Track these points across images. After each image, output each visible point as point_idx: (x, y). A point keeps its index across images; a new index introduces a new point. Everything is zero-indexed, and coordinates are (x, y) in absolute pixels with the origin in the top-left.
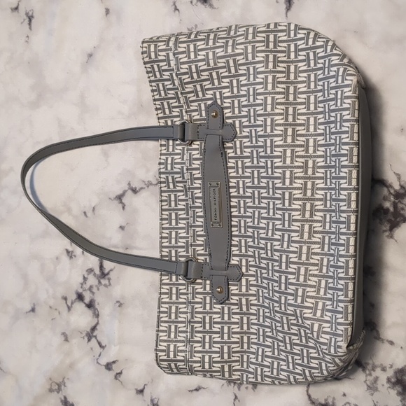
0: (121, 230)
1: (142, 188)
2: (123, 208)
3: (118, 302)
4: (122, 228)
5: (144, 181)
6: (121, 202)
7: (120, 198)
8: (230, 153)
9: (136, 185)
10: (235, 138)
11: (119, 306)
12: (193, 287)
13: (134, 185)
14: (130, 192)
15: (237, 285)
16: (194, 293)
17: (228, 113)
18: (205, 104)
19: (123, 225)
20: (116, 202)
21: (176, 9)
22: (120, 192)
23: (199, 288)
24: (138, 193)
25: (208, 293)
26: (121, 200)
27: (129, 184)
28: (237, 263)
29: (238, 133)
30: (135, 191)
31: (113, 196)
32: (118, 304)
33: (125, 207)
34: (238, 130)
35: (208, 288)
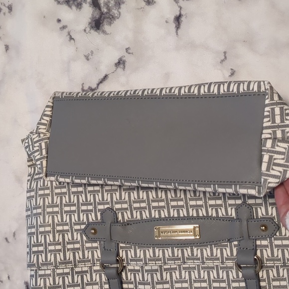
8: (127, 216)
10: (113, 210)
12: (267, 260)
15: (256, 209)
16: (273, 259)
17: (92, 217)
18: (86, 242)
21: (71, 38)
23: (267, 253)
25: (271, 243)
28: (233, 210)
29: (108, 206)
34: (106, 206)
35: (264, 243)
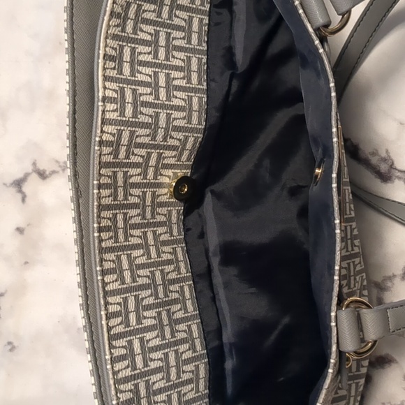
0: (17, 233)
1: (54, 172)
2: (23, 200)
3: (10, 343)
4: (20, 230)
5: (57, 162)
6: (20, 191)
7: (19, 184)
9: (44, 165)
11: (11, 350)
13: (42, 166)
14: (35, 176)
19: (22, 225)
20: (13, 190)
22: (20, 175)
24: (48, 180)
26: (21, 187)
27: (34, 164)
30: (43, 175)
31: (9, 180)
32: (9, 347)
33: (27, 199)
